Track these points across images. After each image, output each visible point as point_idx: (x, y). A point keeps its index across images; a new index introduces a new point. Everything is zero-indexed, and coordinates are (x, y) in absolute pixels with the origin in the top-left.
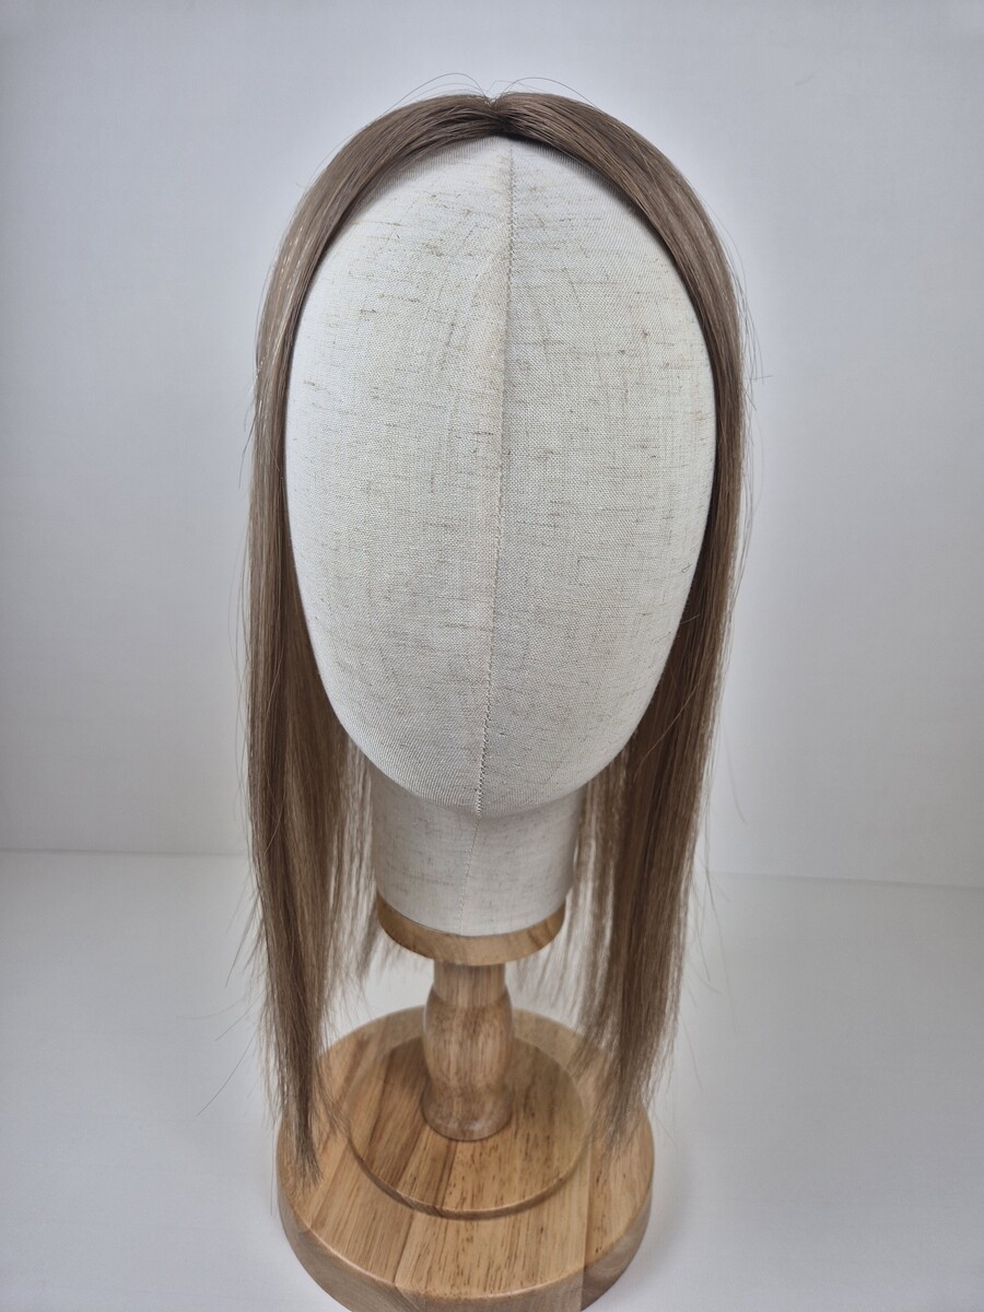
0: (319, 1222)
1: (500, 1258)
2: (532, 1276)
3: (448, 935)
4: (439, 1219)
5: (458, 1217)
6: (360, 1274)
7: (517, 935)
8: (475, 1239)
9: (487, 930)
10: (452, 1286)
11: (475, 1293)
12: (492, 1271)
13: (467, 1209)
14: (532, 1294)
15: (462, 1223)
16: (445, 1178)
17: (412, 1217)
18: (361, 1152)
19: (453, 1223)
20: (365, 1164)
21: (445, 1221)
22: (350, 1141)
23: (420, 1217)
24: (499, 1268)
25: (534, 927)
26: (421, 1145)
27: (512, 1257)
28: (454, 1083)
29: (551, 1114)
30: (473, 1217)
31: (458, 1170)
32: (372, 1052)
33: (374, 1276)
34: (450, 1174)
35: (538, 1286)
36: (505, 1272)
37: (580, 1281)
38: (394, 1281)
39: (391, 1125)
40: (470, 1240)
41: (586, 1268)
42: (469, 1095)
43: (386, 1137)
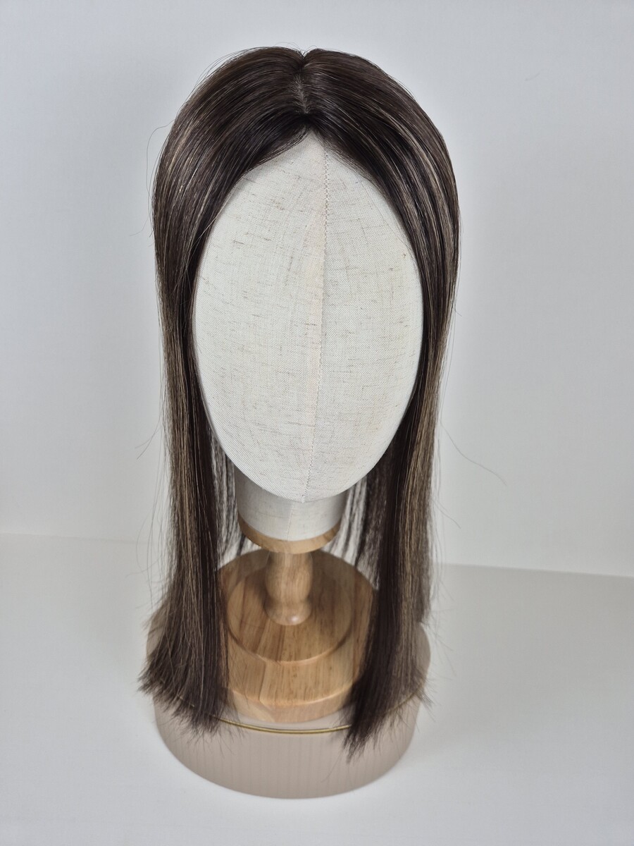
3: (281, 540)
7: (318, 538)
8: (298, 675)
9: (302, 537)
10: (288, 699)
12: (307, 691)
16: (280, 646)
17: (265, 667)
24: (310, 689)
25: (327, 533)
26: (266, 630)
27: (316, 683)
28: (283, 600)
29: (333, 609)
31: (287, 641)
34: (283, 643)
36: (314, 691)
40: (295, 676)
42: (290, 605)
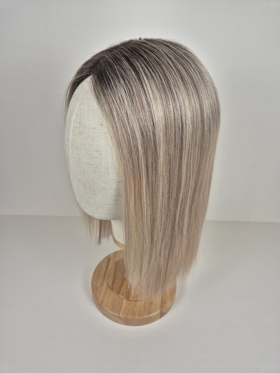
0: (102, 302)
1: (142, 310)
2: (149, 313)
4: (129, 301)
5: (133, 301)
6: (112, 314)
11: (137, 317)
13: (135, 299)
14: (149, 317)
15: (134, 302)
18: (110, 286)
19: (132, 302)
20: (112, 289)
21: (130, 302)
22: (108, 284)
23: (125, 301)
30: (136, 301)
32: (112, 261)
33: (115, 314)
35: (151, 315)
37: (159, 314)
38: (119, 315)
39: (117, 280)
41: (161, 311)
43: (116, 283)
